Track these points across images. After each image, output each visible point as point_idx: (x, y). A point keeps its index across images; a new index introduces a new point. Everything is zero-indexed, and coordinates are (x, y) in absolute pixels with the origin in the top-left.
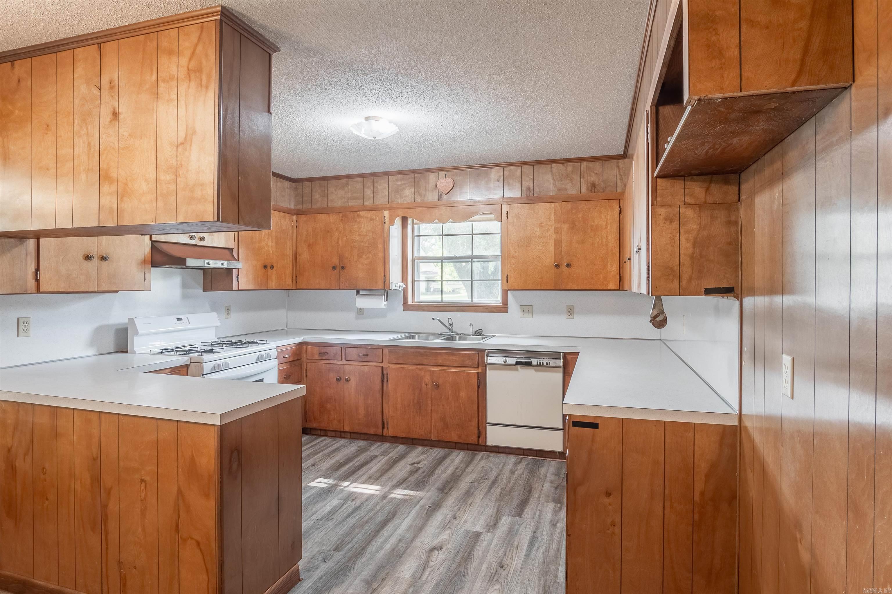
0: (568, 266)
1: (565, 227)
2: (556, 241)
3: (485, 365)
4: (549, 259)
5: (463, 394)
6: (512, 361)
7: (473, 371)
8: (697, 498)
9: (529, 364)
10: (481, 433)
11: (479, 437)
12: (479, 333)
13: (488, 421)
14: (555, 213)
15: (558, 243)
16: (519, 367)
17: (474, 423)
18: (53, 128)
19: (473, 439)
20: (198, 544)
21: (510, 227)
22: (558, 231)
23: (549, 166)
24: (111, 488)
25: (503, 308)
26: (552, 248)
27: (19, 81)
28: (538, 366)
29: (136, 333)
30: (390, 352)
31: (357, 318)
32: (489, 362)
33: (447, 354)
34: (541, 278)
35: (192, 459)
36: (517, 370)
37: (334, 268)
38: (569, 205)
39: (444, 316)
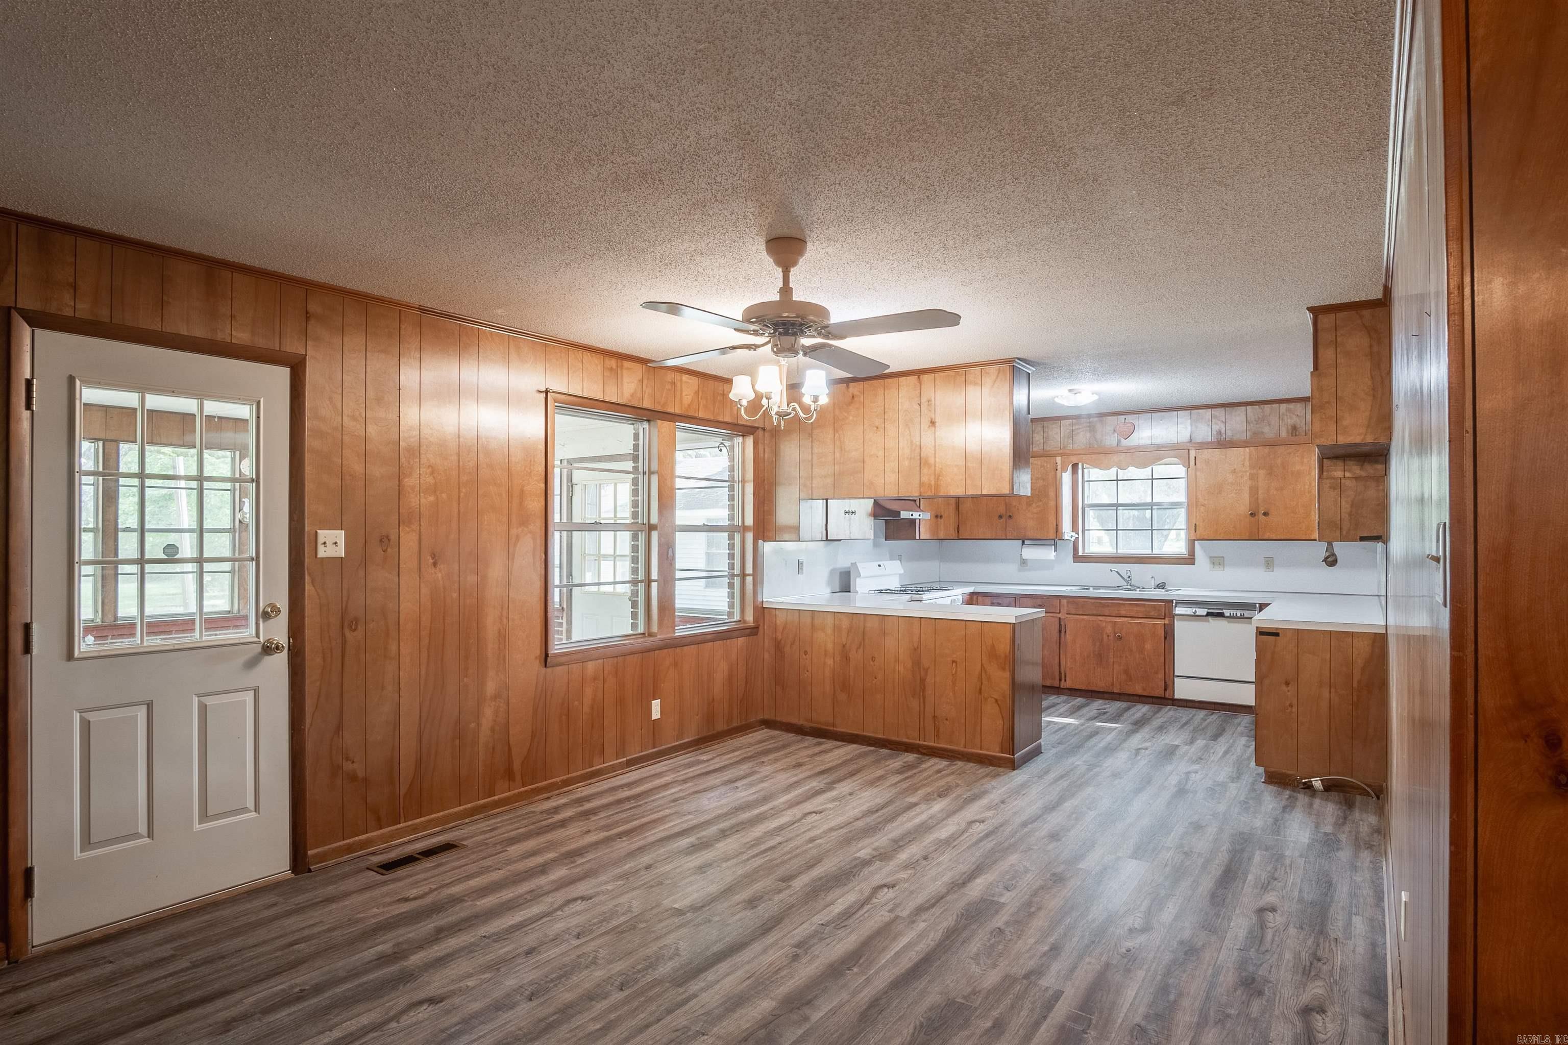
0: (1265, 514)
1: (1262, 473)
2: (1251, 488)
3: (1173, 616)
4: (1243, 505)
5: (1148, 646)
6: (1203, 612)
7: (1160, 622)
8: (1355, 685)
9: (1221, 615)
10: (1168, 685)
11: (1165, 690)
12: (1161, 586)
13: (1176, 674)
14: (1250, 459)
15: (1254, 491)
16: (1210, 618)
17: (1161, 676)
18: (882, 430)
19: (1159, 692)
20: (996, 701)
21: (1198, 473)
22: (1253, 477)
23: (1243, 408)
24: (929, 668)
25: (1190, 559)
26: (1246, 496)
27: (853, 397)
28: (1230, 617)
29: (860, 576)
30: (1068, 603)
31: (1019, 570)
32: (1177, 612)
33: (1131, 604)
34: (1234, 527)
35: (993, 646)
36: (1209, 621)
37: (1000, 517)
38: (1267, 449)
39: (1123, 568)
